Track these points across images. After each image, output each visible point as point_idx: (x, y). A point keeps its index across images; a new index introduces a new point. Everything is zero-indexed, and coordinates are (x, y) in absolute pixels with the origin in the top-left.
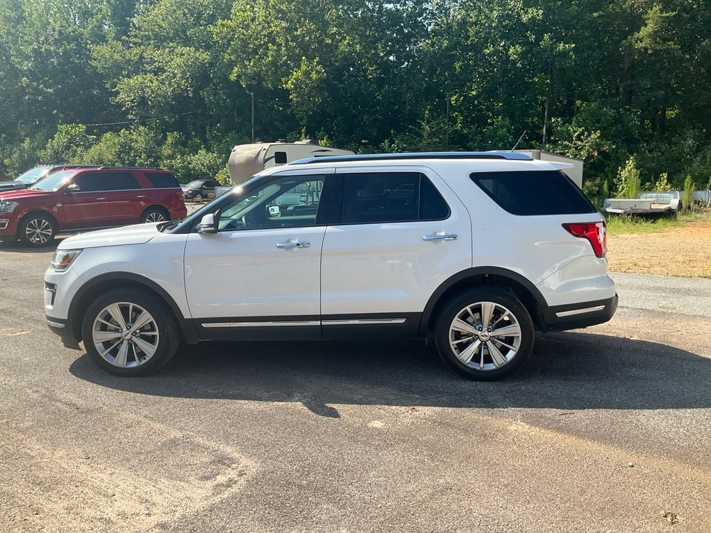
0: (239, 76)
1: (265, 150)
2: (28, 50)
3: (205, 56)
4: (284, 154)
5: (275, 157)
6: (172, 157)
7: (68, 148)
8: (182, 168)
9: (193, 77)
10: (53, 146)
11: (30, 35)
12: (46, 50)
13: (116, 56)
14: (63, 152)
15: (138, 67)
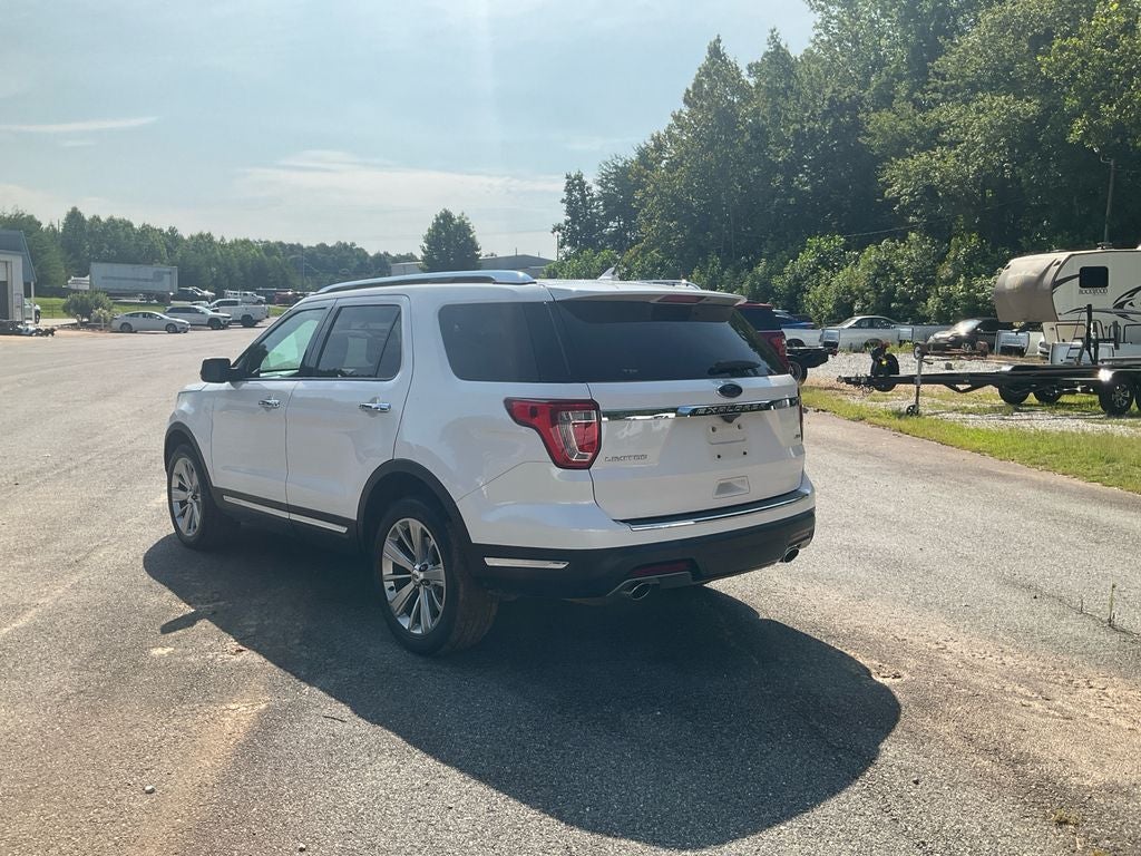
0: (1086, 135)
1: (1058, 263)
2: (788, 134)
3: (1031, 107)
4: (1104, 271)
5: (1079, 276)
6: (952, 281)
7: (815, 271)
8: (965, 298)
9: (1011, 144)
10: (794, 270)
11: (796, 110)
12: (810, 129)
13: (904, 126)
14: (806, 277)
15: (930, 139)
